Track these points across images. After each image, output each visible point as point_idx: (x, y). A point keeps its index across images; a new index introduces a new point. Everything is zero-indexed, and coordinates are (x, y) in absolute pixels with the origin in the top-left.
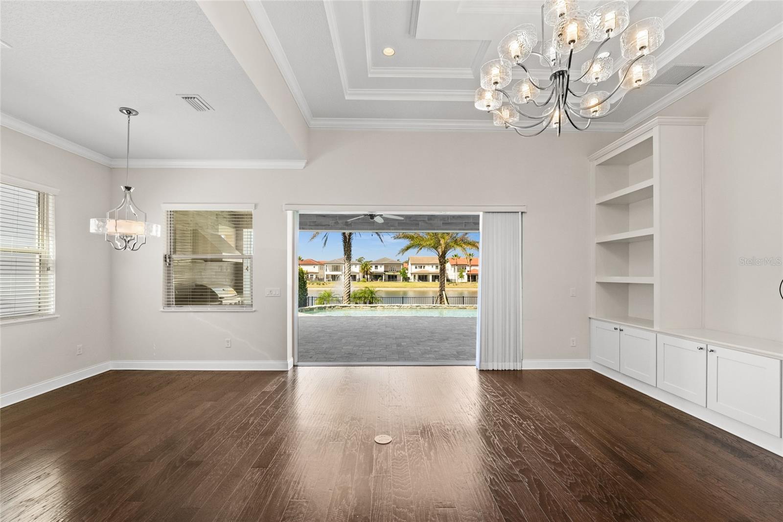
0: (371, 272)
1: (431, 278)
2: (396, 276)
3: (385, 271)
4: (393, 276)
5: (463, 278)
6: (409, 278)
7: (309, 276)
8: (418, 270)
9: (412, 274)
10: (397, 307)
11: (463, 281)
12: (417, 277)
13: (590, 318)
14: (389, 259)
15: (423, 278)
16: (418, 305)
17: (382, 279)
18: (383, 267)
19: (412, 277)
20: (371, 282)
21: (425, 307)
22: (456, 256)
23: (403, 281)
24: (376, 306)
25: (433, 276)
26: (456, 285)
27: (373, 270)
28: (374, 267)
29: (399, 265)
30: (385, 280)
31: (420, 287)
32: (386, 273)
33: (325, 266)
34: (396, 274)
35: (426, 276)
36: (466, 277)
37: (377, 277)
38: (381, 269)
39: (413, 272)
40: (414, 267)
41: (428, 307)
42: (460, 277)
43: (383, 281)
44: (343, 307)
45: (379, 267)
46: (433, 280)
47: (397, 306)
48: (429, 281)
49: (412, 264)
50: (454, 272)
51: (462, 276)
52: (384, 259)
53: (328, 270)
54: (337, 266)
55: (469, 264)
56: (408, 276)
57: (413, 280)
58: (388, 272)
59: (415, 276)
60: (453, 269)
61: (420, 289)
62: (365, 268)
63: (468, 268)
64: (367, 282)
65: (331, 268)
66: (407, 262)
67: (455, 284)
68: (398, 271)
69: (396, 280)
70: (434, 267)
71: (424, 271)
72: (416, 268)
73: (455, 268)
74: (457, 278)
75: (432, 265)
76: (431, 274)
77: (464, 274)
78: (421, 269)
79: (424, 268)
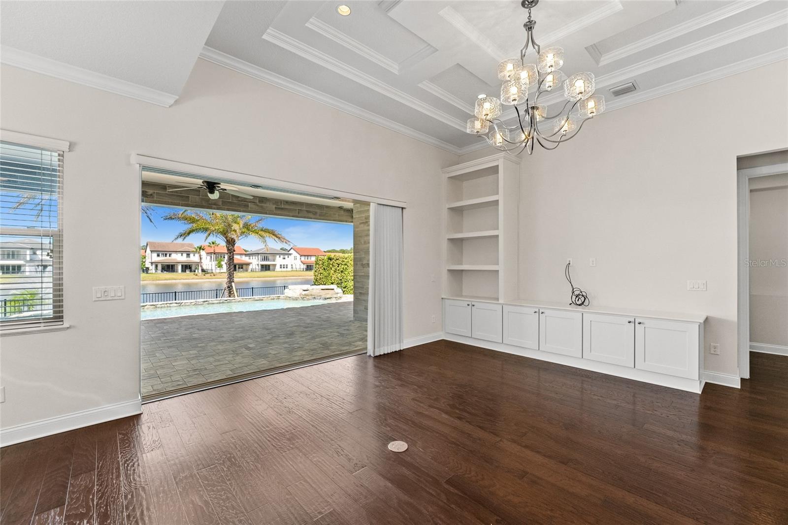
1: (180, 268)
5: (222, 267)
6: (148, 269)
8: (162, 258)
9: (152, 263)
10: (176, 305)
11: (222, 271)
12: (160, 267)
13: (442, 298)
15: (169, 268)
16: (206, 300)
19: (152, 268)
21: (214, 302)
22: (213, 243)
25: (182, 266)
26: (214, 275)
35: (173, 266)
39: (153, 261)
40: (155, 255)
41: (218, 301)
42: (219, 267)
46: (183, 270)
47: (176, 303)
48: (177, 272)
49: (152, 251)
50: (211, 261)
51: (220, 266)
56: (147, 266)
57: (154, 271)
59: (156, 266)
60: (209, 258)
66: (144, 249)
67: (212, 274)
70: (185, 255)
71: (171, 260)
72: (158, 255)
73: (211, 257)
74: (214, 268)
75: (182, 252)
76: (181, 264)
77: (223, 263)
78: (166, 258)
79: (170, 256)
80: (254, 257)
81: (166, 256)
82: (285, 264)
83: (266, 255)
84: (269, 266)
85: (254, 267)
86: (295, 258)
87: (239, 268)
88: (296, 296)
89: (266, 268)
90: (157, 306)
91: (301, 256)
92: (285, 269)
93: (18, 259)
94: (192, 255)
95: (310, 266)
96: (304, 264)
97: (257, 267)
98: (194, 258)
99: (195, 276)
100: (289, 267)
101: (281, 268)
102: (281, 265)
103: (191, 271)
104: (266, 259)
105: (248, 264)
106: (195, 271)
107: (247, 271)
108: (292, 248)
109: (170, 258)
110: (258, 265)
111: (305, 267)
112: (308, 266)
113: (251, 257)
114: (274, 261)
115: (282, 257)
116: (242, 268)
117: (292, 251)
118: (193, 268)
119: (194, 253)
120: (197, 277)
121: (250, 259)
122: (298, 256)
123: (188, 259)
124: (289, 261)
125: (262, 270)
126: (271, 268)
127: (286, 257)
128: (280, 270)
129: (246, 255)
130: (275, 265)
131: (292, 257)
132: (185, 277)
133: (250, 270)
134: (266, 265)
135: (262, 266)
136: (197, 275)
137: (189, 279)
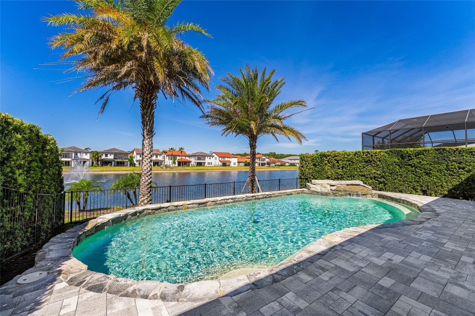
0: (102, 160)
2: (124, 163)
3: (114, 159)
4: (121, 162)
6: (135, 164)
9: (137, 161)
10: (232, 201)
11: (175, 166)
14: (117, 150)
18: (113, 155)
20: (101, 167)
22: (172, 149)
23: (130, 166)
24: (206, 203)
25: (153, 162)
27: (104, 157)
28: (104, 155)
29: (127, 154)
30: (114, 165)
32: (116, 160)
34: (124, 160)
36: (177, 163)
37: (106, 163)
38: (111, 157)
39: (138, 159)
40: (138, 156)
44: (157, 209)
45: (109, 155)
47: (232, 199)
49: (137, 154)
50: (169, 160)
51: (175, 163)
52: (114, 149)
55: (180, 154)
56: (135, 162)
57: (138, 166)
59: (140, 163)
60: (168, 158)
62: (96, 155)
63: (178, 158)
64: (98, 167)
66: (132, 152)
67: (171, 168)
68: (126, 159)
69: (124, 166)
70: (155, 156)
72: (140, 156)
73: (169, 158)
74: (171, 164)
77: (176, 161)
80: (193, 158)
82: (211, 162)
83: (199, 156)
84: (201, 163)
85: (193, 164)
86: (216, 159)
87: (184, 164)
88: (326, 191)
89: (199, 164)
90: (217, 202)
91: (219, 157)
92: (211, 165)
93: (69, 158)
94: (158, 156)
95: (225, 163)
96: (221, 162)
97: (194, 164)
98: (160, 158)
99: (161, 169)
100: (213, 164)
101: (208, 164)
102: (208, 163)
103: (158, 166)
104: (199, 159)
105: (190, 162)
106: (160, 166)
107: (189, 166)
108: (213, 153)
110: (195, 162)
111: (222, 164)
112: (223, 163)
113: (191, 158)
114: (204, 160)
115: (209, 158)
116: (186, 164)
117: (214, 154)
118: (159, 164)
119: (160, 155)
120: (162, 169)
121: (190, 159)
122: (218, 158)
123: (157, 158)
124: (212, 160)
125: (197, 166)
126: (202, 164)
127: (211, 158)
128: (208, 165)
129: (188, 156)
130: (205, 163)
131: (214, 158)
132: (156, 169)
133: (190, 166)
134: (199, 163)
135: (197, 163)
136: (162, 168)
137: (158, 170)
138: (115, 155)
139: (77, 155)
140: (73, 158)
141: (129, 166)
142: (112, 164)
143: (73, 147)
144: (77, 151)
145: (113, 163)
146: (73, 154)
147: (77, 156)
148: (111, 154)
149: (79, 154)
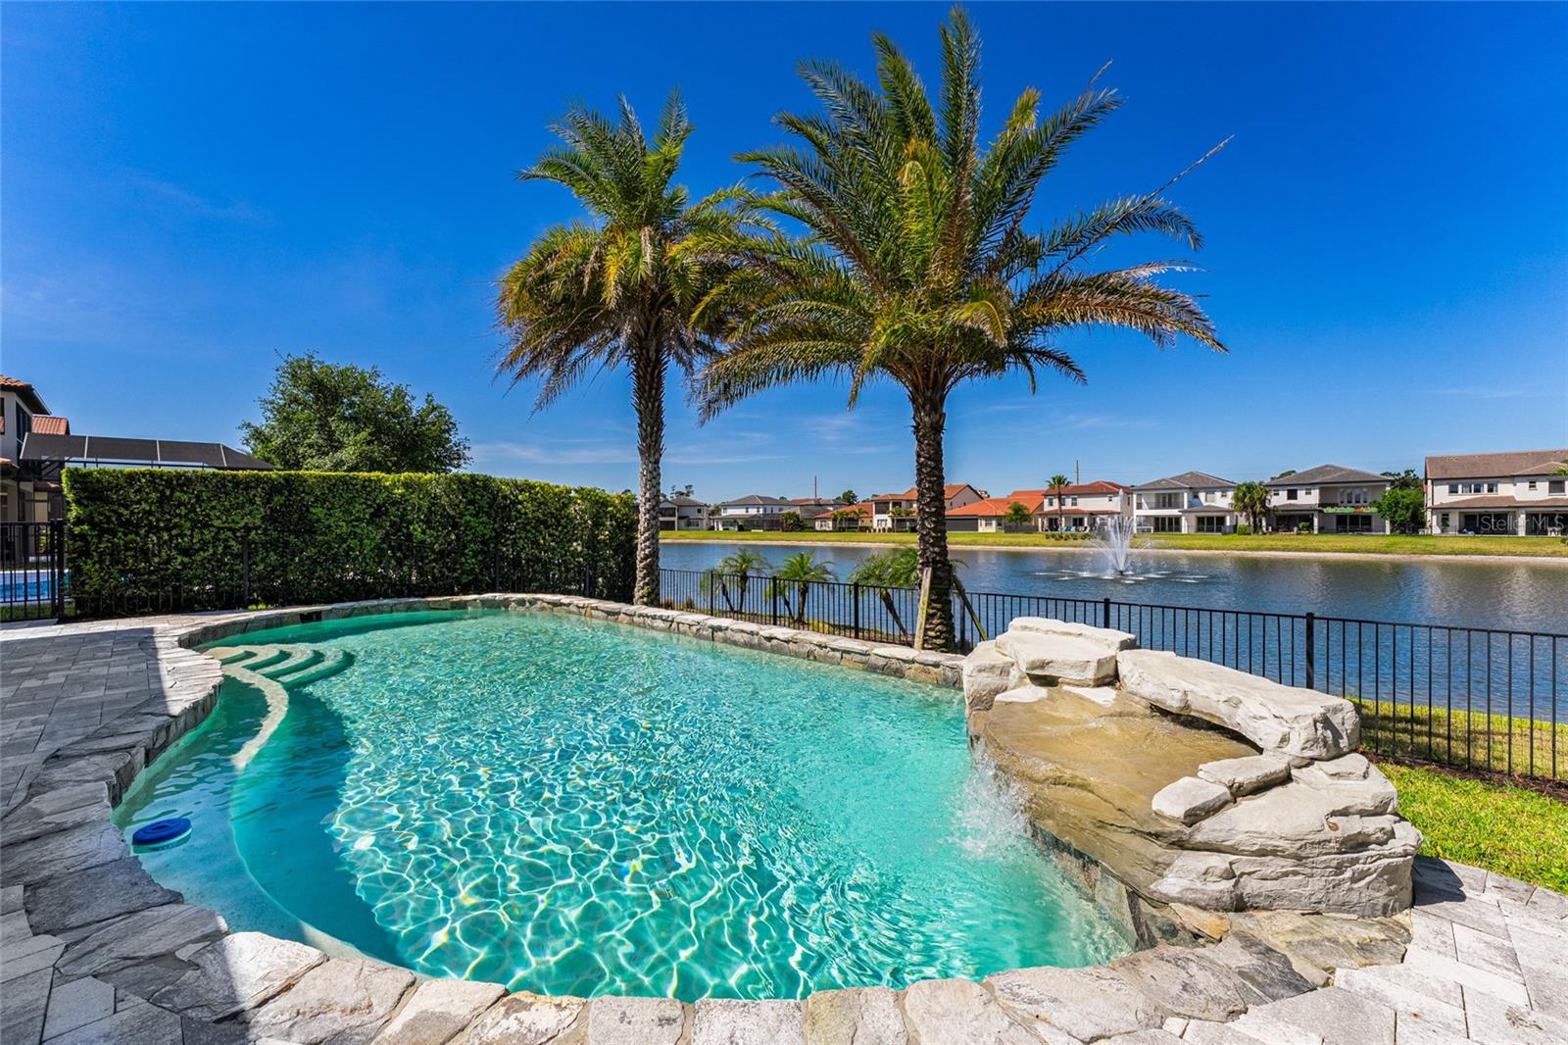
0: (1274, 510)
1: (1522, 520)
2: (1367, 519)
3: (1321, 505)
4: (1354, 518)
6: (1422, 523)
7: (1098, 520)
8: (1463, 497)
9: (1432, 510)
12: (1455, 520)
14: (1341, 470)
15: (1485, 522)
17: (1310, 527)
18: (1316, 493)
19: (1435, 521)
20: (1281, 534)
23: (1395, 531)
25: (1529, 516)
27: (1279, 500)
28: (1284, 494)
29: (1377, 484)
30: (1321, 528)
31: (1453, 553)
32: (1328, 510)
33: (1135, 496)
34: (1366, 511)
35: (1501, 517)
38: (1309, 499)
39: (1435, 505)
40: (1442, 489)
43: (1316, 532)
45: (1301, 493)
46: (1532, 530)
48: (1515, 533)
52: (1322, 470)
53: (1145, 505)
54: (1170, 495)
57: (1439, 530)
58: (1333, 505)
59: (1447, 518)
61: (1453, 557)
62: (1245, 495)
64: (1258, 536)
65: (1153, 500)
68: (1371, 504)
69: (1370, 530)
70: (1544, 485)
71: (1496, 498)
75: (1532, 480)
76: (1524, 510)
78: (1478, 496)
79: (1490, 490)
81: (1477, 490)
109: (1491, 495)
123: (1558, 496)
132: (1523, 549)
138: (1326, 489)
139: (1196, 497)
140: (1186, 507)
141: (1388, 532)
142: (1312, 523)
143: (1191, 473)
144: (1197, 486)
145: (1316, 520)
146: (1186, 495)
147: (1196, 500)
148: (1309, 487)
149: (1202, 496)
